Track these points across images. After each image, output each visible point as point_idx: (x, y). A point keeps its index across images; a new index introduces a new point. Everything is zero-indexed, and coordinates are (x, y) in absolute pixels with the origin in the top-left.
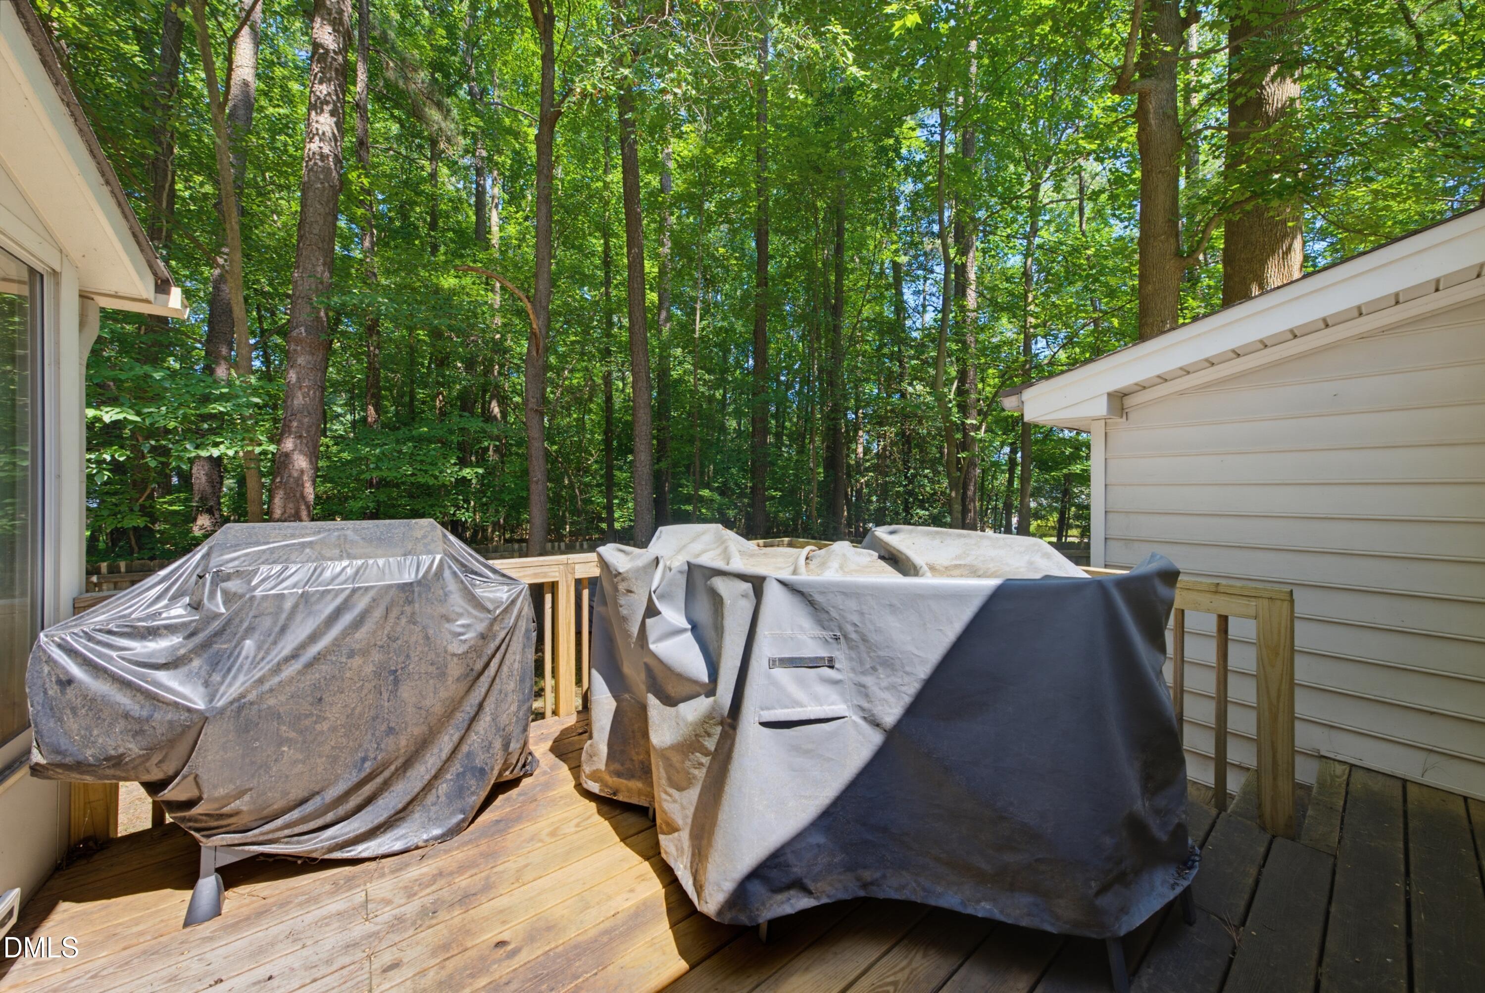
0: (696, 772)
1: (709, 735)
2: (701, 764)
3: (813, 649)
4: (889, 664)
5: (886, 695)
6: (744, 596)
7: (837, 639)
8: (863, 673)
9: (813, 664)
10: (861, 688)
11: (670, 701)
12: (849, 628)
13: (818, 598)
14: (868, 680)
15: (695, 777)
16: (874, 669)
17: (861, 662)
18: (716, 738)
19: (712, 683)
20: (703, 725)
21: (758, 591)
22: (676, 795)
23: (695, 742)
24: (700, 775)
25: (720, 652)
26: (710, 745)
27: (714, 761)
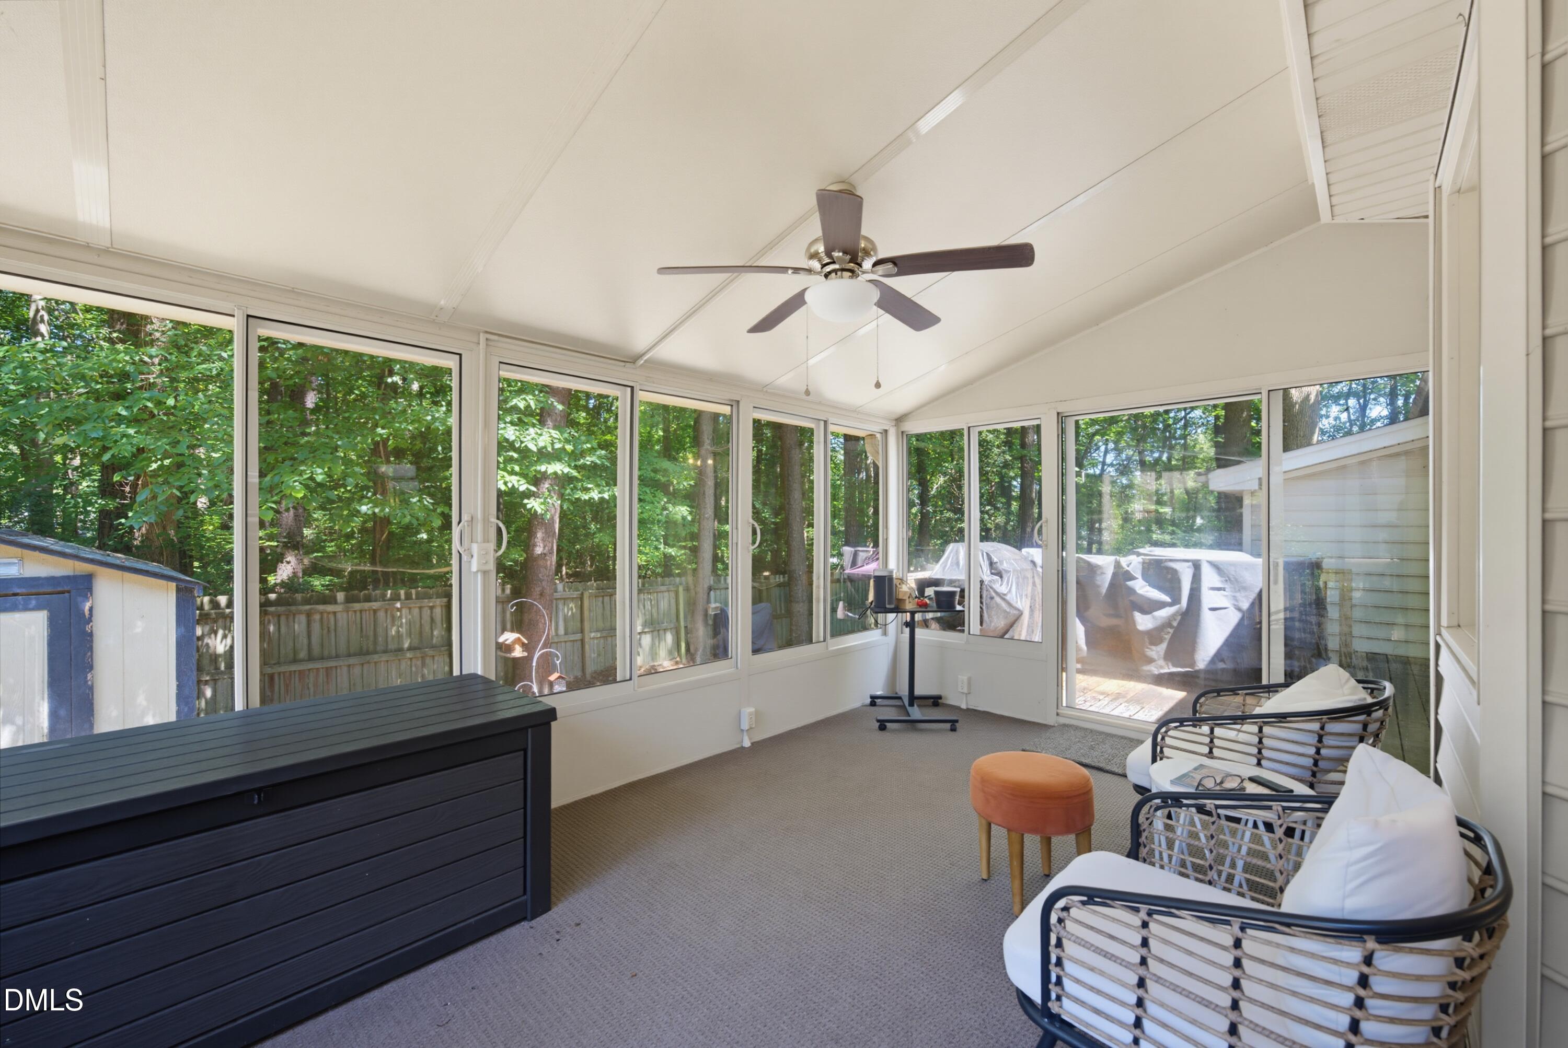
0: (1166, 636)
1: (1175, 620)
2: (1169, 633)
3: (1220, 585)
4: (1245, 589)
5: (1244, 599)
6: (1188, 567)
7: (1226, 581)
8: (1236, 592)
9: (1219, 589)
10: (1235, 598)
11: (1144, 612)
12: (1231, 577)
13: (1221, 567)
14: (1237, 594)
15: (1165, 639)
16: (1239, 590)
17: (1235, 589)
18: (1178, 621)
19: (1176, 601)
20: (1173, 616)
21: (1197, 566)
22: (1153, 648)
23: (1168, 624)
24: (1168, 637)
25: (1179, 589)
26: (1175, 624)
27: (1177, 629)
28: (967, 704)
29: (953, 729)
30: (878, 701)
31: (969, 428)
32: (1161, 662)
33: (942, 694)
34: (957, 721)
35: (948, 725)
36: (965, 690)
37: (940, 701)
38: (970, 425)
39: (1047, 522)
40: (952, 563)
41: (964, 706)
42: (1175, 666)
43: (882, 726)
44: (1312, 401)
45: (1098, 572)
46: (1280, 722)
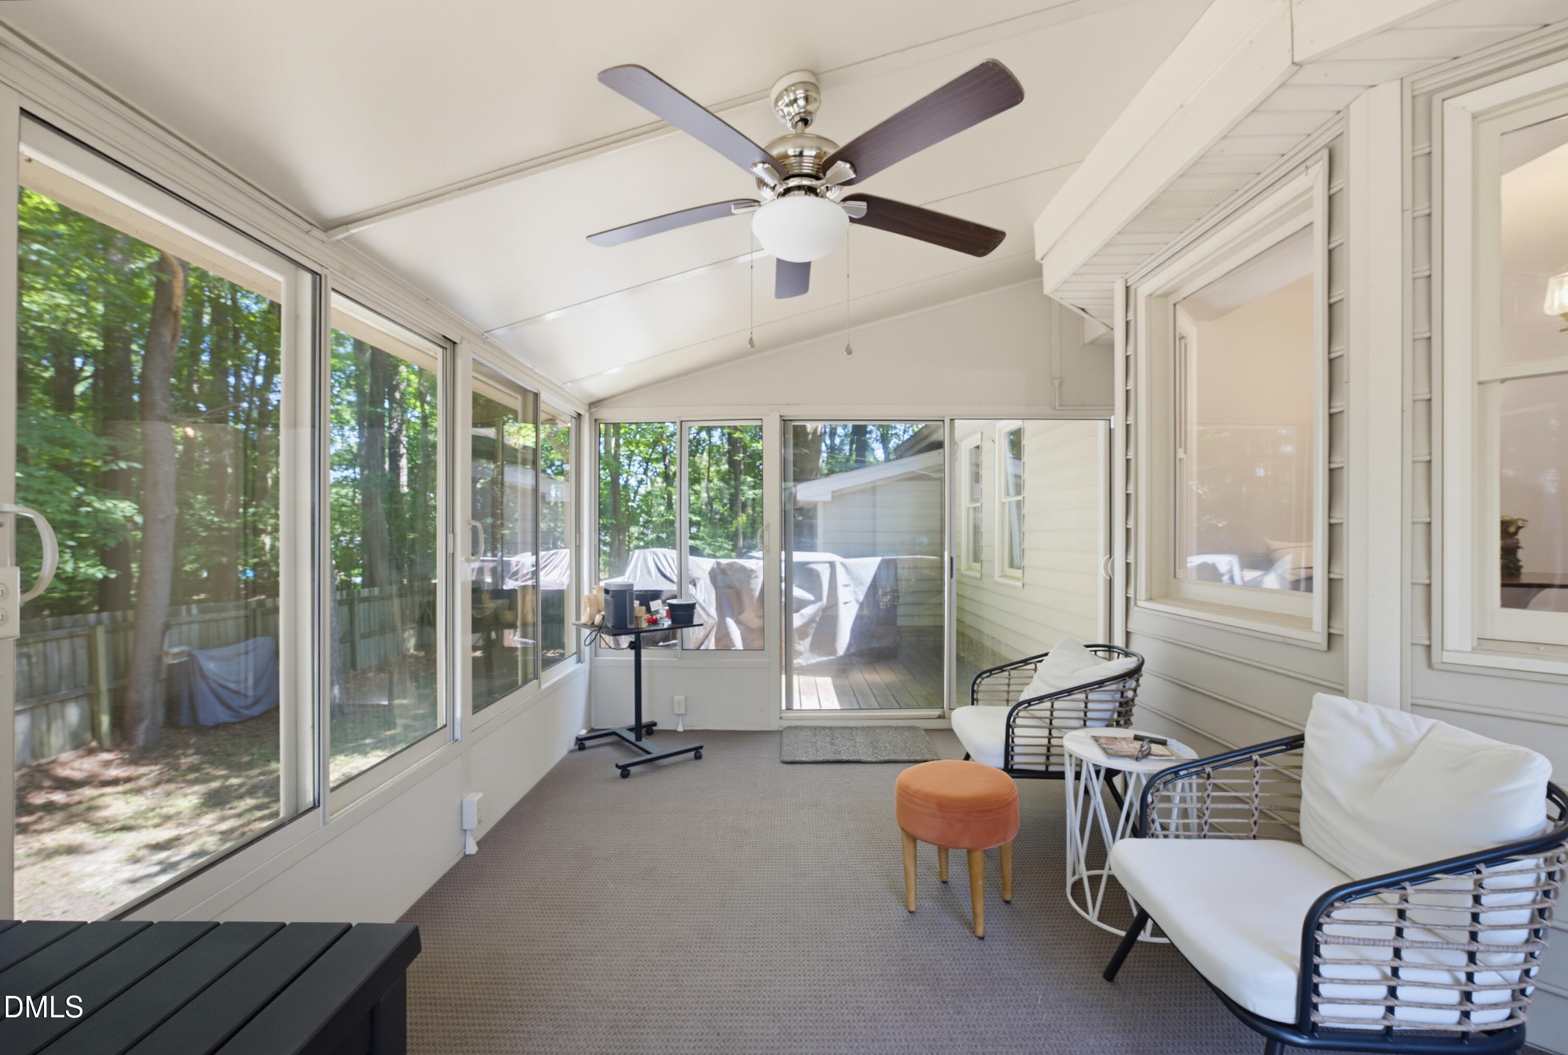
1: (818, 615)
2: (813, 626)
3: (848, 582)
4: (862, 583)
5: (860, 593)
6: (827, 569)
7: (852, 579)
8: (856, 587)
9: (847, 585)
10: (855, 592)
12: (853, 575)
13: (848, 568)
14: (857, 589)
15: (810, 633)
16: (858, 585)
17: (855, 584)
18: (820, 615)
19: (819, 598)
20: (816, 614)
21: (832, 565)
22: (801, 642)
23: (811, 621)
24: (812, 631)
25: (821, 587)
26: (818, 619)
27: (819, 623)
28: (683, 726)
29: (698, 757)
30: (588, 743)
31: (682, 421)
32: (807, 655)
33: (656, 720)
34: (701, 747)
35: (692, 754)
36: (683, 712)
37: (654, 728)
38: (682, 419)
39: (768, 525)
40: (641, 571)
41: (680, 729)
42: (820, 655)
43: (625, 772)
44: (819, 433)
45: (753, 576)
46: (1100, 687)
